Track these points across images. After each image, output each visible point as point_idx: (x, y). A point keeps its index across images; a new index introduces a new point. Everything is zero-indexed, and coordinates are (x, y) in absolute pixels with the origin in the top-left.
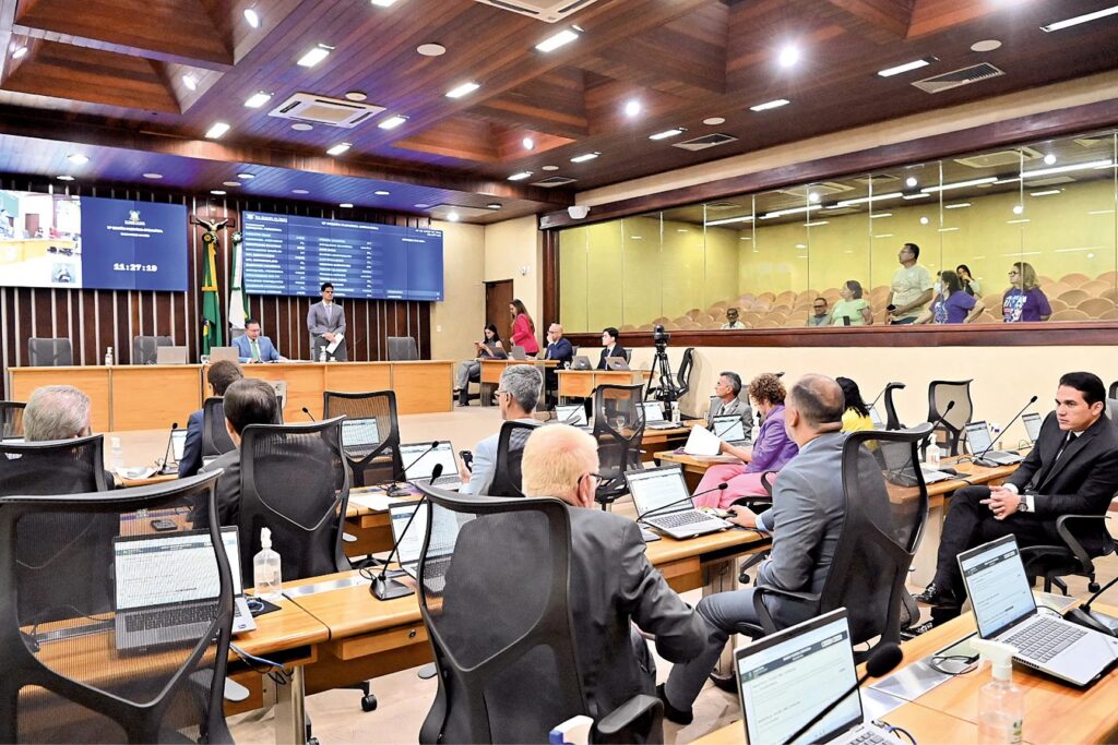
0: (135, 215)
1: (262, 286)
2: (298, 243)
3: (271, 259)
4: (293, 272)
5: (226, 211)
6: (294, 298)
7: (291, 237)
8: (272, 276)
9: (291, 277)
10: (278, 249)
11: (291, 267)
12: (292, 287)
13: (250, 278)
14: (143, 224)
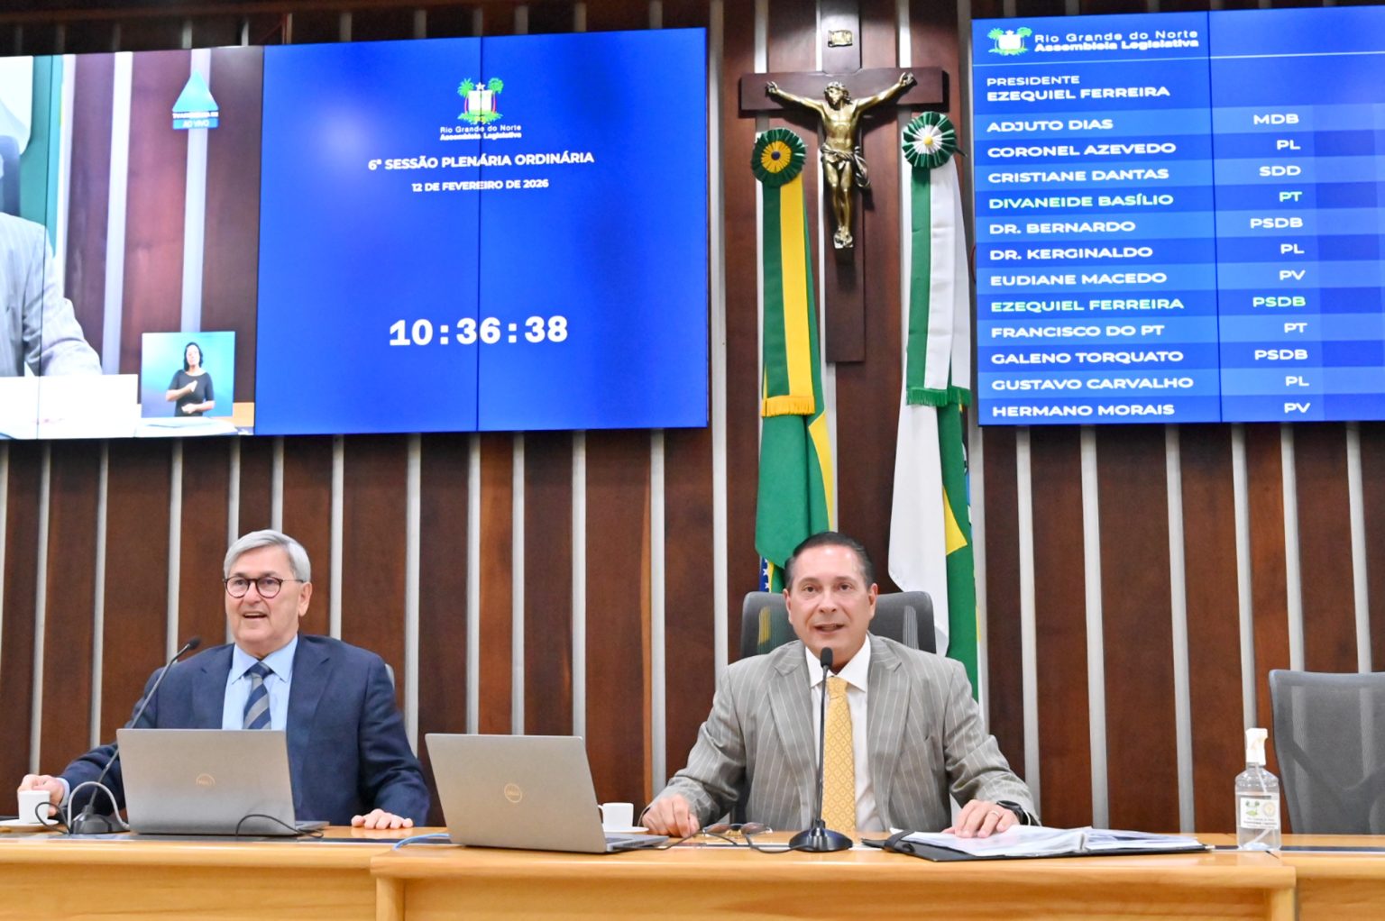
0: (479, 101)
1: (1073, 384)
2: (1262, 145)
3: (1118, 242)
4: (1240, 302)
5: (905, 35)
6: (1262, 437)
7: (1227, 120)
8: (1127, 331)
9: (1234, 329)
10: (1151, 189)
11: (1232, 276)
12: (1236, 383)
13: (1008, 347)
14: (512, 133)
